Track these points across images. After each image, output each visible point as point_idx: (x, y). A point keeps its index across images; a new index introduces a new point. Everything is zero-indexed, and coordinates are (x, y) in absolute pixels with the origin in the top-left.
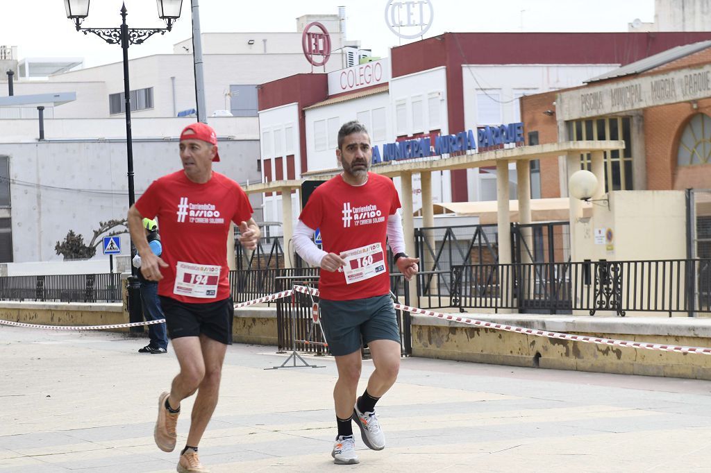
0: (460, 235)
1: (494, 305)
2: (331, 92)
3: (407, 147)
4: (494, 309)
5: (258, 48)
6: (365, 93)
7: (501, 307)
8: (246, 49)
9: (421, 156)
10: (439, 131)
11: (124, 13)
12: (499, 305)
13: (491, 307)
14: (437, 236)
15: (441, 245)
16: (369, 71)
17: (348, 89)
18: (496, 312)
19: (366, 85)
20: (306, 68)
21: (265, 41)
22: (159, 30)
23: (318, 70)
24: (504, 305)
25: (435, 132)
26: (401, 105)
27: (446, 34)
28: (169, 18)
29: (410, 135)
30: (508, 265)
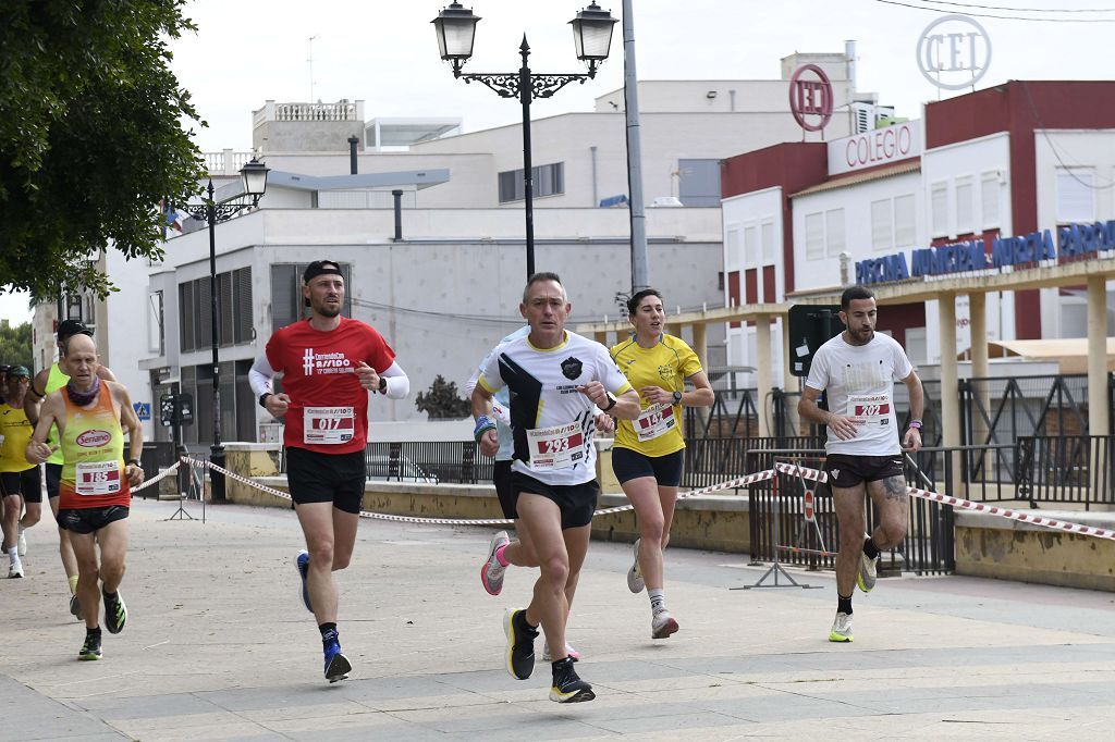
0: (1029, 390)
1: (1083, 498)
2: (833, 171)
3: (948, 254)
4: (1084, 505)
5: (721, 104)
6: (884, 173)
7: (1096, 502)
8: (704, 106)
9: (971, 268)
10: (997, 230)
11: (525, 50)
12: (1092, 498)
13: (1079, 501)
14: (993, 391)
15: (1000, 404)
16: (891, 139)
17: (859, 166)
18: (1087, 509)
19: (886, 160)
20: (794, 135)
21: (732, 93)
22: (575, 77)
23: (813, 138)
24: (1100, 499)
25: (991, 233)
26: (939, 190)
27: (1011, 82)
28: (592, 59)
29: (953, 237)
30: (1106, 437)
